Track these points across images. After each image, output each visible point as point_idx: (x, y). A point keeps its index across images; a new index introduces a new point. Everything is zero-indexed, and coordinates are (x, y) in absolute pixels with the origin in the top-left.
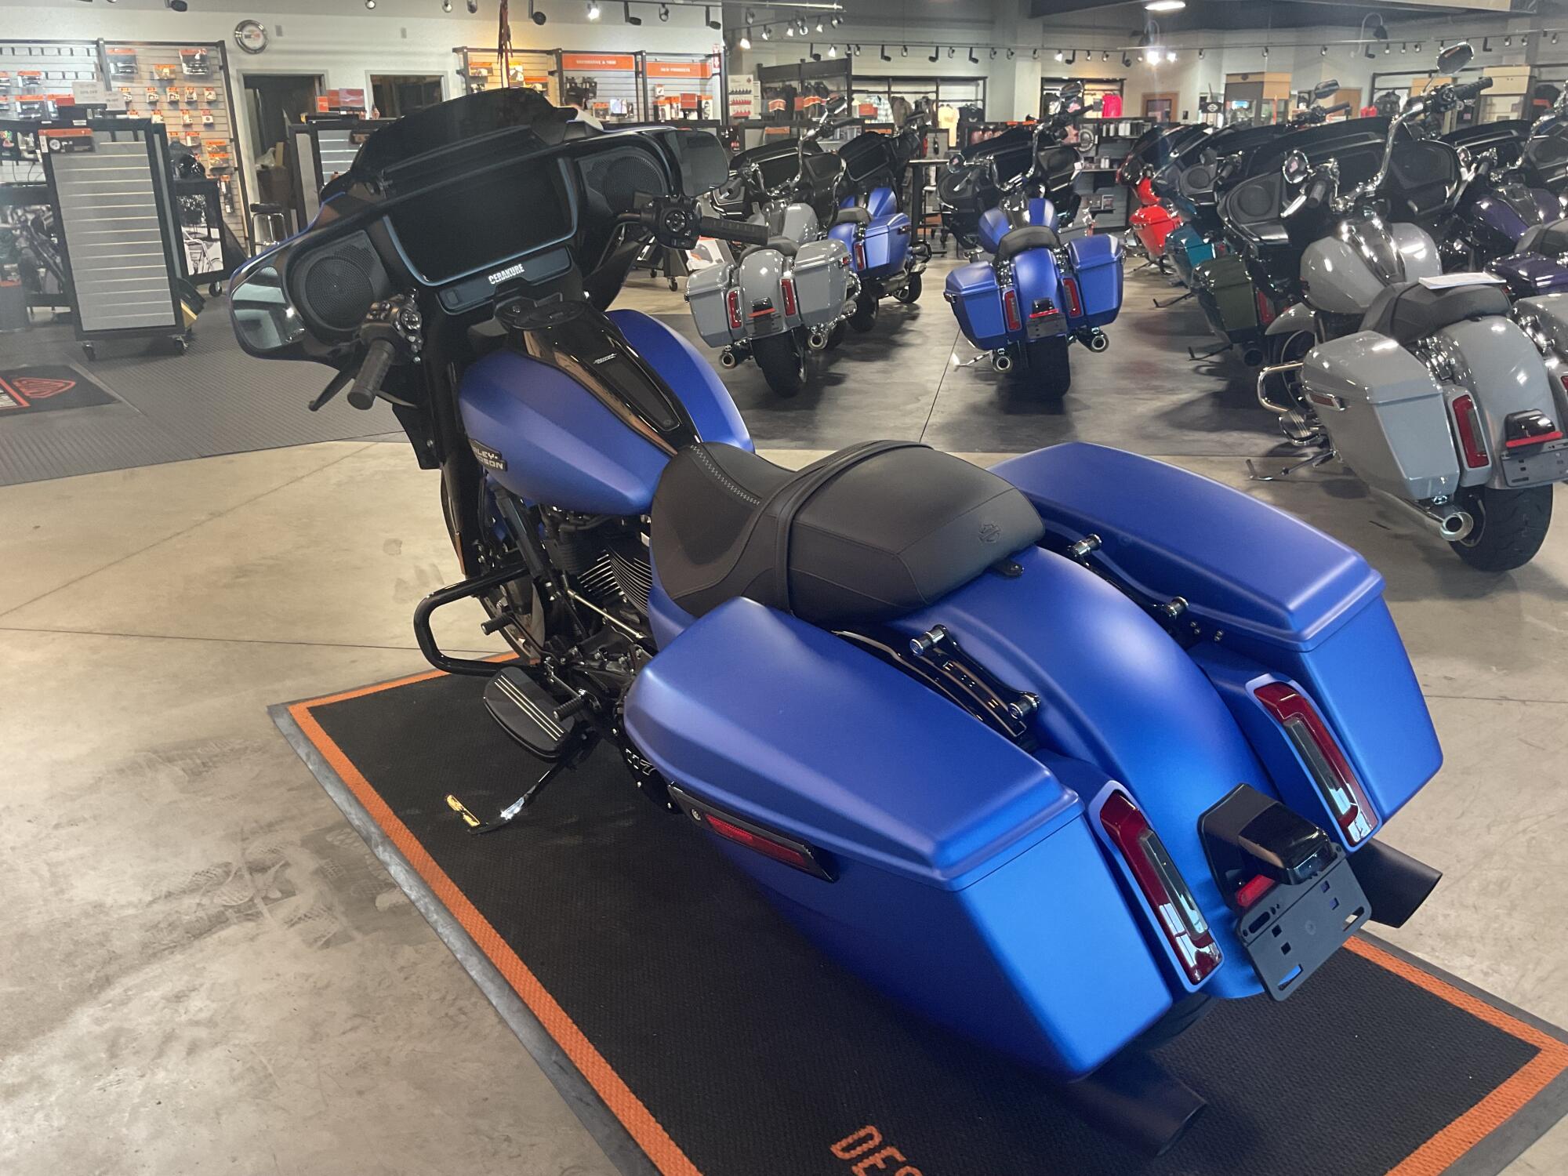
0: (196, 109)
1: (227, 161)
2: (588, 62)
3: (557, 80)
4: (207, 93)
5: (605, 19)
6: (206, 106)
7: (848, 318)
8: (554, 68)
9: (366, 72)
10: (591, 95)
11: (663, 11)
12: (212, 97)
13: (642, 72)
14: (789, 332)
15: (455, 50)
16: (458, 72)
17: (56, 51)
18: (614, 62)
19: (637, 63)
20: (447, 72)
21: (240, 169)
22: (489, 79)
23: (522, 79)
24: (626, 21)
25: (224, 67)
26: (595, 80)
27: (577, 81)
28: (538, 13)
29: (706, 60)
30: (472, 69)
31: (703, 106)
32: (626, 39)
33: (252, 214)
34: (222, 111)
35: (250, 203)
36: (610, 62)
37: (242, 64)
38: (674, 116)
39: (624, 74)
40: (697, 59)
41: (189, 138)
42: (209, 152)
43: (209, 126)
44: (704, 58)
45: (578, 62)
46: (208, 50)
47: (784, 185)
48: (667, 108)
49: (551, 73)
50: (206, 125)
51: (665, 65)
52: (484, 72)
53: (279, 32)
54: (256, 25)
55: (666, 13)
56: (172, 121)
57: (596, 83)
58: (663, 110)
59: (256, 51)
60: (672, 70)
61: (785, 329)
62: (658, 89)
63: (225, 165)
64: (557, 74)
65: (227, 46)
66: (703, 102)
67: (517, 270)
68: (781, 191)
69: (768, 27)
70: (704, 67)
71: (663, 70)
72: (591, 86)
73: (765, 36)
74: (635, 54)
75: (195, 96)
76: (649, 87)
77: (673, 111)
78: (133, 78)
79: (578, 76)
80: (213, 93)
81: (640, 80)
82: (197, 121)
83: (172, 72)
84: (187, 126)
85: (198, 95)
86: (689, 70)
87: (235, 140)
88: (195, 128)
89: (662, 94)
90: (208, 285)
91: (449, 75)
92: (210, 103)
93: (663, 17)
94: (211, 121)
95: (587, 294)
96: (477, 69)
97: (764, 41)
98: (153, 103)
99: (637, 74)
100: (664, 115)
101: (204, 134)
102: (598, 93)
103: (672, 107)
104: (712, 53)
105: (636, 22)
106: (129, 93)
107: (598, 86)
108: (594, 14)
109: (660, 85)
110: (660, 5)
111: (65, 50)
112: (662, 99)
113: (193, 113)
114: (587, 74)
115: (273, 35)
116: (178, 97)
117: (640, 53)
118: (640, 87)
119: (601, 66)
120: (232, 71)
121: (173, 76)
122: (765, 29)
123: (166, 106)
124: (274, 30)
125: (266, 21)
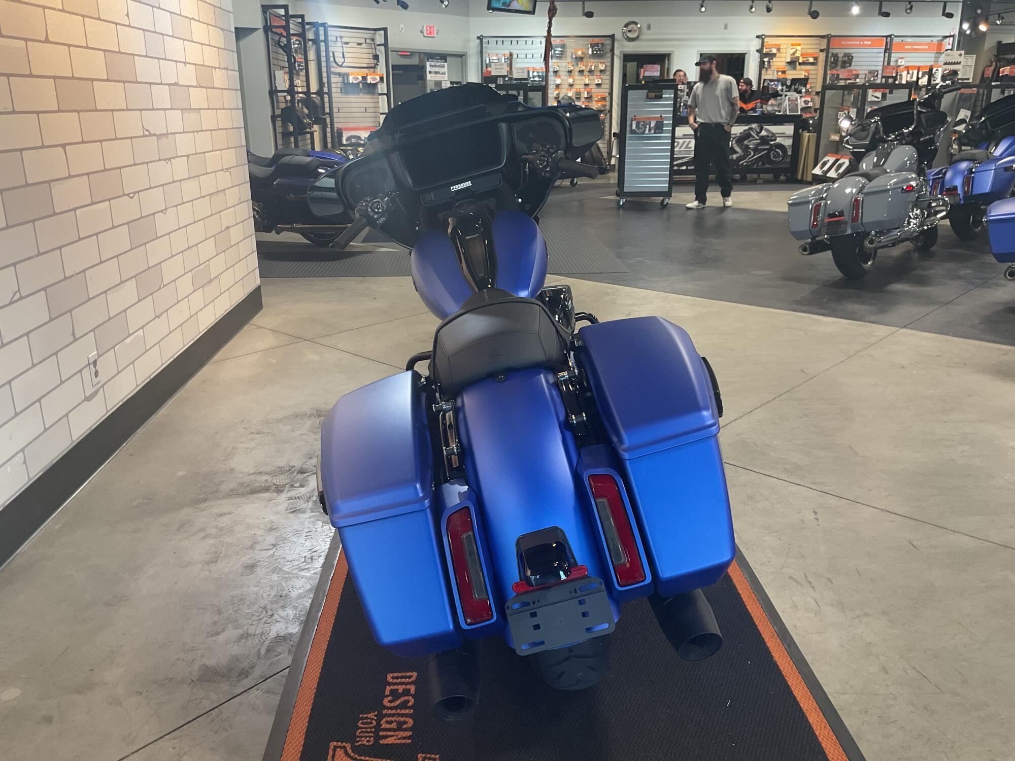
0: (593, 75)
1: (604, 106)
2: (850, 43)
3: (825, 55)
4: (600, 65)
5: (864, 14)
6: (599, 73)
7: (928, 229)
8: (824, 47)
9: (698, 51)
10: (848, 65)
11: (909, 6)
12: (602, 68)
13: (889, 49)
14: (852, 235)
15: (758, 37)
16: (757, 51)
17: (524, 42)
18: (870, 43)
19: (887, 43)
20: (750, 51)
21: (611, 111)
22: (778, 55)
23: (799, 55)
24: (879, 15)
25: (612, 50)
26: (853, 55)
27: (839, 55)
28: (814, 11)
29: (942, 40)
30: (766, 48)
31: (933, 72)
32: (881, 27)
33: (613, 138)
34: (607, 77)
35: (613, 132)
36: (866, 43)
37: (624, 47)
38: (908, 79)
39: (876, 51)
40: (935, 40)
41: (586, 92)
42: (596, 101)
43: (598, 85)
44: (940, 38)
45: (843, 43)
46: (605, 40)
47: (900, 132)
48: (904, 73)
49: (822, 51)
50: (597, 84)
51: (908, 44)
52: (774, 51)
53: (649, 28)
54: (636, 23)
55: (911, 8)
56: (578, 82)
57: (852, 57)
58: (901, 75)
59: (633, 40)
60: (914, 47)
61: (849, 232)
62: (900, 61)
63: (603, 109)
64: (825, 51)
65: (616, 36)
66: (934, 70)
67: (468, 184)
68: (896, 137)
69: (1002, 15)
70: (940, 44)
71: (906, 47)
72: (848, 58)
73: (998, 22)
74: (887, 37)
75: (593, 68)
76: (892, 59)
77: (909, 75)
78: (561, 57)
79: (841, 52)
80: (604, 65)
81: (887, 55)
82: (592, 82)
83: (583, 53)
84: (586, 85)
85: (595, 67)
86: (927, 47)
87: (611, 94)
88: (591, 87)
89: (903, 63)
90: (570, 179)
91: (751, 53)
92: (601, 71)
93: (908, 11)
94: (600, 82)
95: (520, 200)
96: (769, 48)
97: (998, 24)
98: (570, 72)
99: (885, 52)
100: (901, 79)
101: (595, 90)
102: (853, 64)
103: (908, 73)
104: (949, 35)
105: (887, 15)
106: (558, 66)
107: (854, 59)
108: (856, 10)
109: (902, 58)
110: (908, 3)
111: (529, 42)
112: (902, 67)
113: (591, 77)
114: (847, 51)
115: (645, 30)
116: (584, 68)
117: (890, 36)
118: (886, 59)
119: (860, 45)
120: (617, 52)
121: (583, 56)
122: (999, 17)
123: (577, 73)
124: (646, 26)
125: (642, 21)
